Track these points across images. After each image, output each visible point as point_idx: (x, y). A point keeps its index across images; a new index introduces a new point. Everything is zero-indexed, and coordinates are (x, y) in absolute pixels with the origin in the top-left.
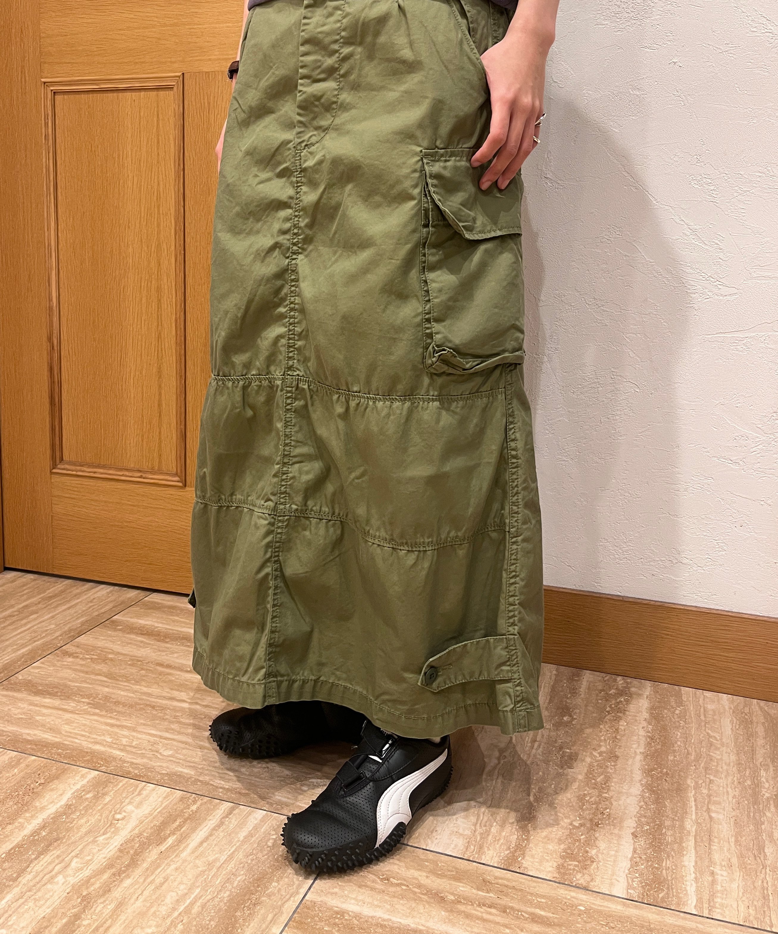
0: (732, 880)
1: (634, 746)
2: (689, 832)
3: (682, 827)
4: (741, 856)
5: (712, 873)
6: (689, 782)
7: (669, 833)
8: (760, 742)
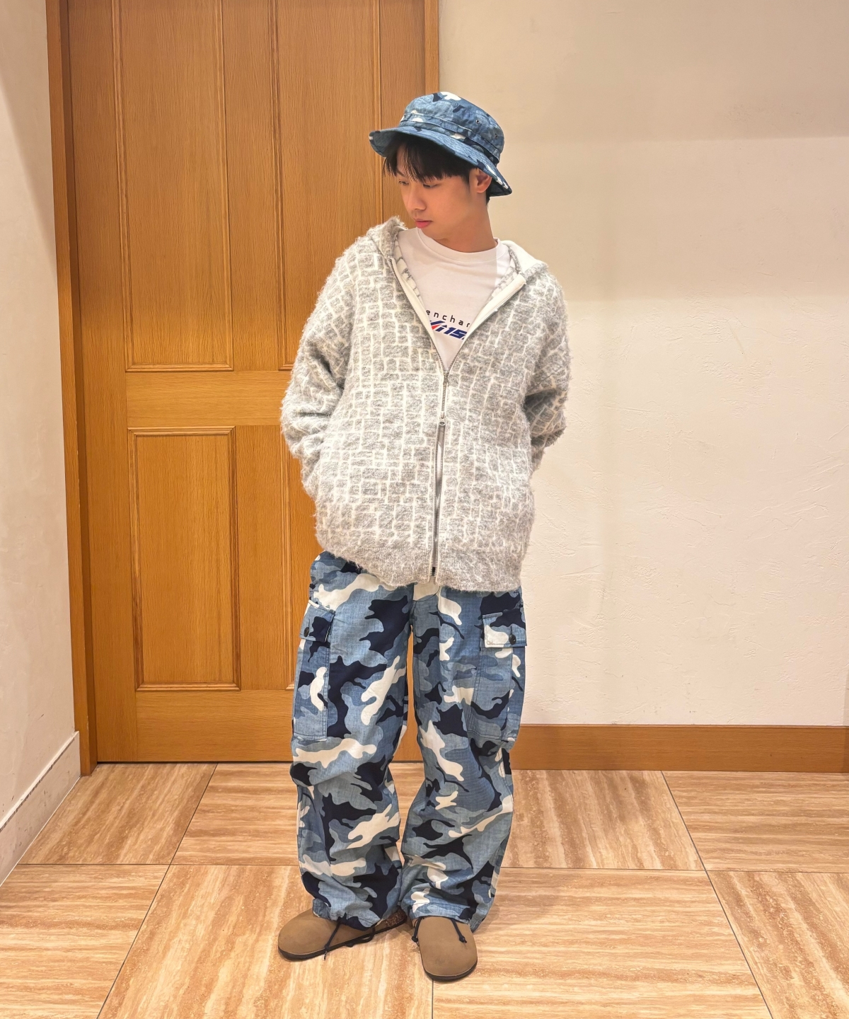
0: (608, 853)
1: (549, 805)
2: (585, 838)
3: (582, 836)
4: (610, 843)
5: (600, 852)
6: (579, 816)
7: (577, 840)
8: (607, 792)
